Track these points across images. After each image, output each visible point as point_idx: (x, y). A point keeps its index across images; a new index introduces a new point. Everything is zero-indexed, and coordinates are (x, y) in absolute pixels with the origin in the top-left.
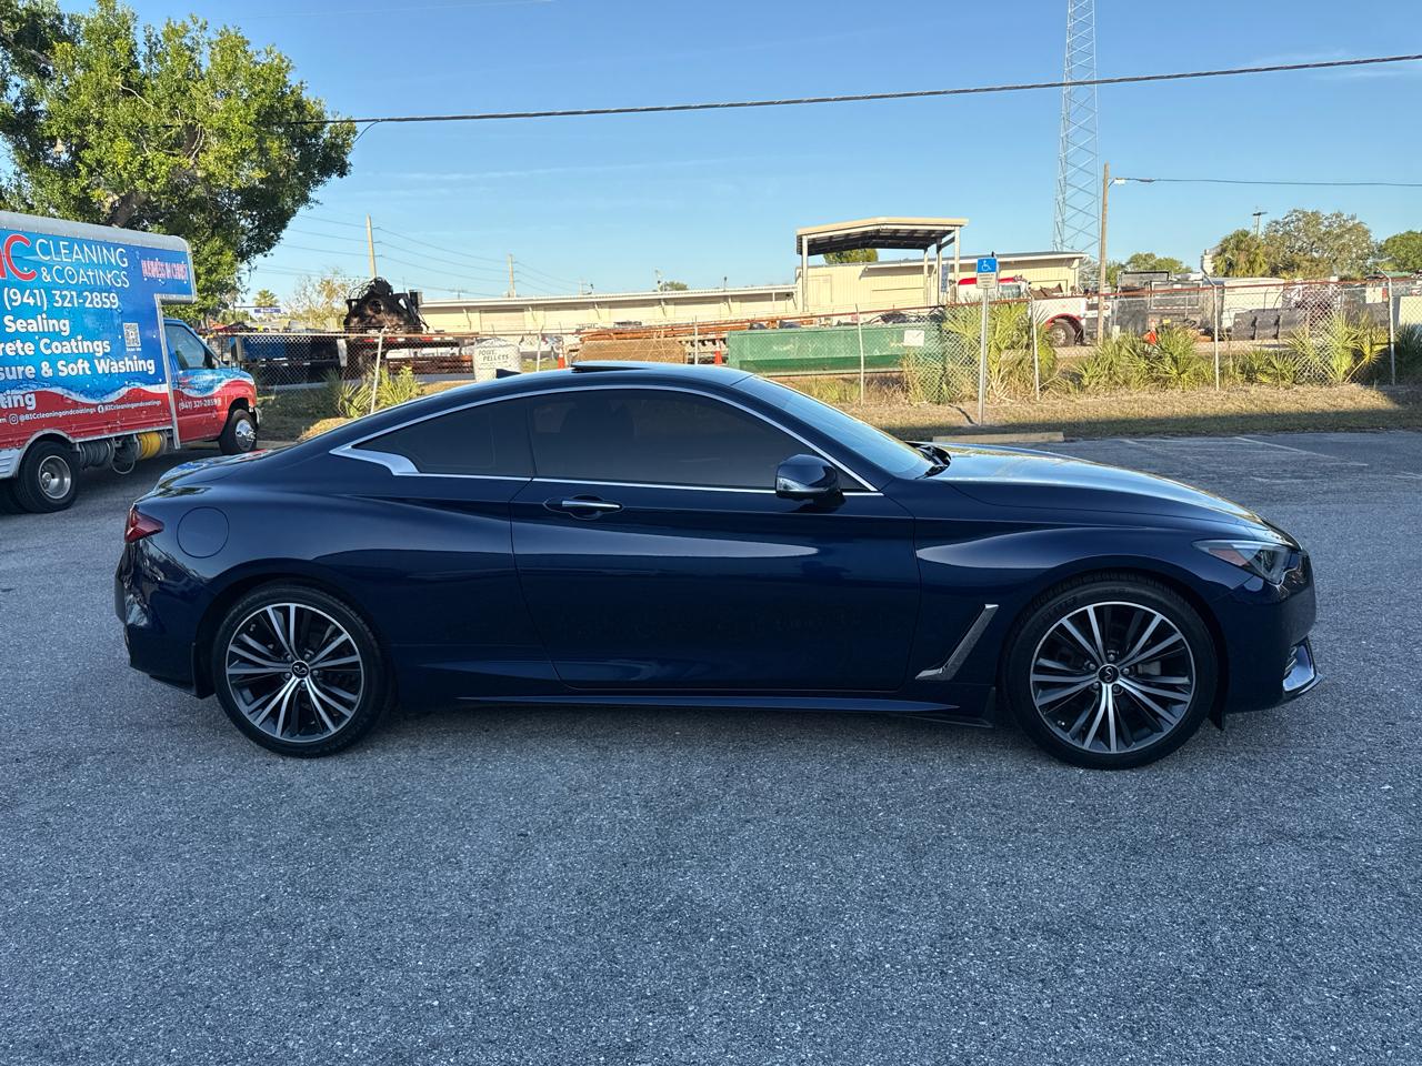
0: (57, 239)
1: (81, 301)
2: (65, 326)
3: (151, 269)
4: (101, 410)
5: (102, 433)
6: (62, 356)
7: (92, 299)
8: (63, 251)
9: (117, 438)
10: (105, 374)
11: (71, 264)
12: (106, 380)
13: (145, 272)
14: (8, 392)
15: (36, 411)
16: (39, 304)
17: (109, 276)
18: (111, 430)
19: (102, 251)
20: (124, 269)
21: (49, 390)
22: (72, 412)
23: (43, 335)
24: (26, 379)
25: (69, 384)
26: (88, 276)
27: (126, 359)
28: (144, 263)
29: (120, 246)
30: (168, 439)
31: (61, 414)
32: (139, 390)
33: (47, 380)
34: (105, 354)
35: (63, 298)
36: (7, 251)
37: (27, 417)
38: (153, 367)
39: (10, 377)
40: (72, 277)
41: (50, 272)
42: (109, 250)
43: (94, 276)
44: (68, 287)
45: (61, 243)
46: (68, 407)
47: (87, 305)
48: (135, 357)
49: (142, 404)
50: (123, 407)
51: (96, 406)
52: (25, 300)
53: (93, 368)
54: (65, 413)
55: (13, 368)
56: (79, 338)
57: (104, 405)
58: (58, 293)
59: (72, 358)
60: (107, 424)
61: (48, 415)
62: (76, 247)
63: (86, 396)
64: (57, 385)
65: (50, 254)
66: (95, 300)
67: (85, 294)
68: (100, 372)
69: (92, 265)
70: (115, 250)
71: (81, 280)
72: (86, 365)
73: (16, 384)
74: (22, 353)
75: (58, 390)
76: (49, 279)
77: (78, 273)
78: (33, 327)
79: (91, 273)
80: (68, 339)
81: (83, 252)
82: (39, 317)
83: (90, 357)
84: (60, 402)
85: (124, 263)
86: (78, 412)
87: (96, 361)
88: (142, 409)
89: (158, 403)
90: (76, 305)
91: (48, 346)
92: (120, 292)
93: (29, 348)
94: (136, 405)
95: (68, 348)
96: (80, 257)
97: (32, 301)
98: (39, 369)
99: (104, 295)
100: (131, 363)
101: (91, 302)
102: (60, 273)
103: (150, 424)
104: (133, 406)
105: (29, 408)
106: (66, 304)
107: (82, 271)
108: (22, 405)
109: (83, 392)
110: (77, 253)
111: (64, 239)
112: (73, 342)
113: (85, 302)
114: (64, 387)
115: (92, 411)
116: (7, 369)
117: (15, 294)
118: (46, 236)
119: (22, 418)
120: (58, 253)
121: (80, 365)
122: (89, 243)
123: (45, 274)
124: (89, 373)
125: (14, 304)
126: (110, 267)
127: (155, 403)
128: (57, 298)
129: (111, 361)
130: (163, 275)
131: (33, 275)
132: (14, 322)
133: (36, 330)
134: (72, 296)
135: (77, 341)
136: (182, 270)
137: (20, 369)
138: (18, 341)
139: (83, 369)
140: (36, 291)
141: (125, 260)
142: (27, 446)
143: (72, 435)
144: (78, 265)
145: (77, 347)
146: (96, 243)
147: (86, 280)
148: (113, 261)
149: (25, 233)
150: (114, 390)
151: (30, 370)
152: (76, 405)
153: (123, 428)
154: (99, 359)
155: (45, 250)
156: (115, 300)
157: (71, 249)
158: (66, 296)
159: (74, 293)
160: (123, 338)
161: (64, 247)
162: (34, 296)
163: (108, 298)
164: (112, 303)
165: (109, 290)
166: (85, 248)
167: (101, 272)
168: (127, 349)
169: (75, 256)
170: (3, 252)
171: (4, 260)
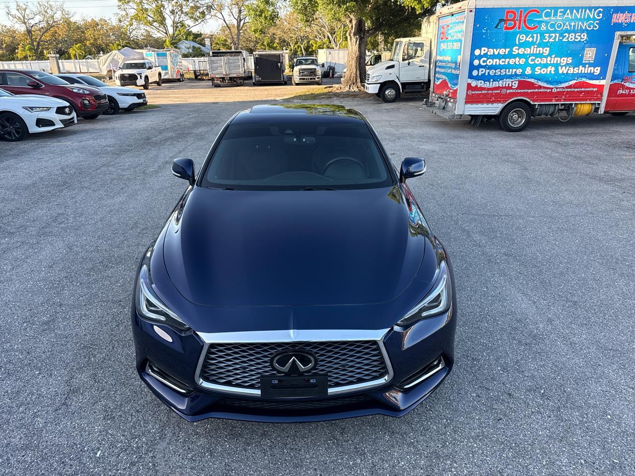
0: (556, 9)
1: (561, 38)
2: (547, 51)
3: (619, 18)
4: (554, 90)
5: (552, 101)
6: (540, 65)
7: (569, 37)
8: (559, 14)
9: (562, 105)
10: (563, 74)
11: (562, 20)
12: (562, 76)
13: (614, 21)
14: (505, 80)
15: (517, 89)
16: (535, 41)
17: (585, 24)
18: (557, 101)
19: (585, 11)
20: (597, 20)
21: (527, 80)
22: (536, 90)
23: (533, 55)
24: (516, 75)
25: (540, 78)
26: (570, 26)
27: (581, 66)
28: (615, 16)
29: (599, 7)
30: (596, 108)
31: (529, 91)
32: (584, 82)
33: (526, 75)
34: (567, 64)
35: (550, 37)
36: (526, 17)
37: (511, 91)
38: (598, 72)
39: (508, 74)
40: (559, 27)
41: (546, 25)
42: (590, 11)
43: (574, 26)
44: (555, 32)
45: (559, 10)
46: (535, 88)
47: (564, 40)
48: (587, 66)
49: (583, 89)
50: (569, 90)
51: (552, 89)
52: (527, 39)
53: (557, 70)
54: (532, 91)
55: (511, 70)
56: (553, 56)
57: (557, 88)
58: (548, 35)
59: (546, 66)
60: (556, 97)
61: (522, 91)
62: (568, 11)
63: (548, 84)
64: (532, 78)
65: (550, 16)
66: (571, 37)
67: (564, 35)
68: (560, 72)
69: (576, 19)
70: (595, 11)
71: (565, 27)
72: (553, 69)
73: (510, 77)
74: (517, 63)
75: (532, 80)
76: (545, 29)
77: (564, 24)
78: (528, 51)
79: (573, 24)
80: (546, 57)
81: (572, 13)
82: (532, 47)
83: (557, 66)
84: (531, 85)
85: (599, 16)
86: (540, 90)
87: (560, 67)
88: (583, 92)
89: (595, 89)
90: (557, 40)
91: (532, 60)
92: (590, 32)
93: (523, 61)
94: (579, 90)
95: (544, 61)
96: (570, 16)
97: (531, 40)
98: (524, 70)
99: (577, 34)
100: (583, 69)
101: (568, 38)
102: (553, 26)
103: (586, 100)
104: (576, 90)
105: (513, 87)
106: (551, 40)
107: (567, 23)
108: (510, 85)
109: (548, 82)
110: (568, 14)
111: (561, 8)
112: (549, 58)
113: (563, 38)
114: (535, 79)
115: (548, 91)
116: (507, 70)
117: (523, 37)
118: (551, 8)
119: (508, 91)
120: (556, 14)
121: (549, 69)
122: (578, 8)
123: (543, 26)
124: (553, 72)
125: (521, 41)
126: (589, 19)
127: (592, 89)
128: (546, 37)
129: (570, 67)
130: (628, 21)
131: (537, 27)
132: (518, 49)
133: (529, 53)
134: (556, 36)
135: (551, 58)
137: (514, 70)
138: (517, 58)
139: (551, 71)
140: (535, 35)
141: (601, 15)
142: (507, 103)
143: (534, 101)
144: (567, 20)
145: (550, 61)
146: (582, 8)
147: (568, 27)
148: (592, 17)
149: (538, 8)
150: (566, 82)
151: (519, 71)
152: (540, 87)
153: (565, 100)
154: (562, 67)
155: (548, 15)
156: (585, 37)
157: (564, 13)
158: (552, 36)
159: (558, 35)
160: (582, 56)
161: (561, 12)
162: (533, 37)
163: (580, 36)
164: (581, 38)
165: (582, 31)
166: (575, 11)
167: (580, 23)
168: (583, 62)
169: (566, 16)
170: (523, 18)
171: (522, 22)
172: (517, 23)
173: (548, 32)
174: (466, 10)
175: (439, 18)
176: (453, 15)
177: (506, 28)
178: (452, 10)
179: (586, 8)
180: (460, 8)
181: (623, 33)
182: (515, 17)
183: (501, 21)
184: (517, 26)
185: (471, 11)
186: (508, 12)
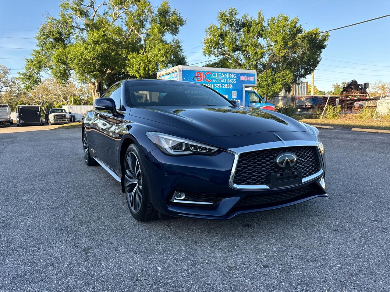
0: (218, 73)
1: (222, 86)
3: (243, 78)
7: (225, 86)
8: (219, 75)
11: (221, 78)
13: (241, 79)
17: (230, 80)
19: (230, 74)
20: (235, 79)
26: (225, 81)
28: (241, 77)
29: (235, 73)
35: (217, 86)
40: (220, 81)
42: (232, 74)
44: (219, 83)
45: (219, 73)
47: (223, 87)
58: (216, 84)
62: (223, 74)
65: (216, 76)
66: (226, 86)
67: (223, 85)
69: (226, 78)
70: (233, 74)
71: (223, 81)
76: (214, 81)
77: (222, 80)
79: (225, 80)
81: (224, 75)
85: (235, 77)
90: (220, 87)
92: (233, 84)
96: (224, 76)
99: (228, 85)
101: (224, 87)
102: (217, 80)
106: (218, 87)
107: (223, 79)
110: (223, 76)
111: (220, 72)
113: (223, 86)
118: (216, 72)
120: (218, 75)
122: (226, 73)
126: (231, 78)
128: (216, 86)
130: (246, 80)
131: (211, 80)
136: (253, 78)
140: (211, 84)
141: (236, 76)
144: (223, 78)
146: (228, 73)
147: (224, 81)
148: (232, 77)
149: (210, 72)
155: (215, 75)
156: (231, 86)
157: (221, 75)
158: (218, 85)
159: (220, 85)
160: (232, 95)
161: (220, 74)
162: (210, 85)
163: (229, 85)
164: (230, 87)
165: (230, 84)
166: (225, 74)
167: (228, 80)
168: (233, 97)
169: (222, 76)
170: (204, 76)
171: (204, 78)
172: (202, 78)
173: (216, 83)
174: (178, 71)
175: (159, 77)
176: (168, 74)
177: (198, 80)
178: (167, 72)
179: (230, 73)
180: (174, 70)
181: (246, 85)
182: (201, 75)
183: (195, 77)
184: (202, 79)
185: (180, 71)
186: (197, 73)
